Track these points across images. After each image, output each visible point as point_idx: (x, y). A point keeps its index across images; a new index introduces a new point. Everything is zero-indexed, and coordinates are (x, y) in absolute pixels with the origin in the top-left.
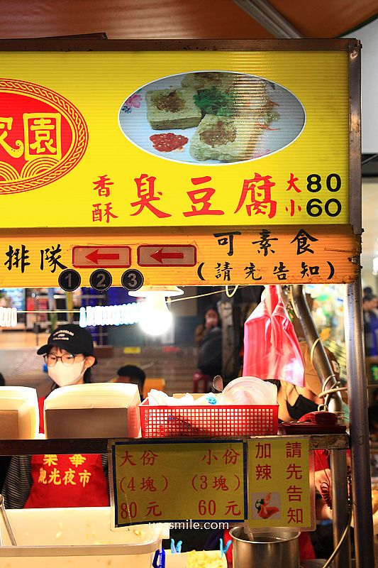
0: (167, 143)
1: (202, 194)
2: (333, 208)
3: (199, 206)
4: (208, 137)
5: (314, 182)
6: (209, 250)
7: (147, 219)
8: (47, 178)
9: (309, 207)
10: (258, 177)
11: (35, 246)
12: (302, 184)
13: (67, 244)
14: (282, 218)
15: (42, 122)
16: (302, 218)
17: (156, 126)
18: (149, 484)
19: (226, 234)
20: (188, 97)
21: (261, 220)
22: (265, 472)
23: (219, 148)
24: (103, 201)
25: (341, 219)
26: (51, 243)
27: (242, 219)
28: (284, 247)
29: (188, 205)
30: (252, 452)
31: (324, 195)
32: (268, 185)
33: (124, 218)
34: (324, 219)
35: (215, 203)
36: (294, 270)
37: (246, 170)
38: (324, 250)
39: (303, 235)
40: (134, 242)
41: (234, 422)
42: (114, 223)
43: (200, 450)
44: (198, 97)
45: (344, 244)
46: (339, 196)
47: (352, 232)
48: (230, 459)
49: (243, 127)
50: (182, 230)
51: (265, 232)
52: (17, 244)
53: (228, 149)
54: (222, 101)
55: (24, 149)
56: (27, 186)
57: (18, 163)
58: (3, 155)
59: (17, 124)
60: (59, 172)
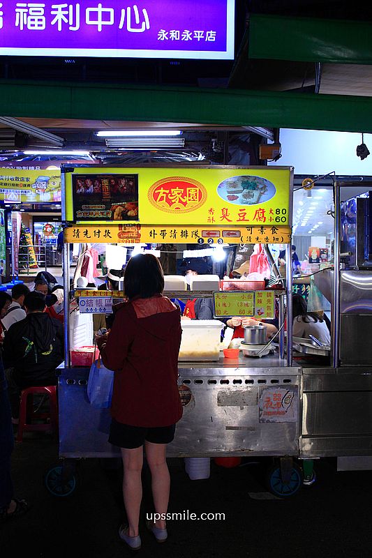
0: (232, 198)
1: (243, 215)
2: (284, 219)
3: (242, 218)
4: (245, 196)
5: (278, 211)
6: (244, 232)
7: (225, 222)
8: (194, 208)
9: (276, 219)
10: (260, 210)
11: (190, 230)
12: (274, 212)
13: (200, 229)
14: (268, 222)
15: (192, 191)
16: (274, 223)
17: (229, 192)
18: (224, 305)
19: (250, 227)
20: (240, 184)
21: (261, 223)
22: (260, 302)
23: (248, 200)
24: (211, 216)
25: (286, 223)
26: (195, 229)
27: (255, 223)
28: (268, 232)
29: (238, 218)
30: (256, 295)
31: (281, 215)
32: (263, 212)
33: (218, 222)
34: (281, 223)
35: (246, 218)
36: (271, 239)
37: (257, 206)
38: (280, 233)
39: (274, 228)
40: (221, 229)
41: (251, 285)
42: (214, 224)
43: (240, 294)
44: (242, 184)
45: (287, 231)
46: (286, 216)
47: (290, 227)
48: (249, 297)
49: (256, 193)
50: (236, 226)
51: (262, 227)
52: (184, 229)
53: (251, 200)
54: (250, 185)
55: (187, 198)
56: (188, 211)
57: (185, 204)
58: (180, 201)
59: (185, 192)
60: (198, 207)
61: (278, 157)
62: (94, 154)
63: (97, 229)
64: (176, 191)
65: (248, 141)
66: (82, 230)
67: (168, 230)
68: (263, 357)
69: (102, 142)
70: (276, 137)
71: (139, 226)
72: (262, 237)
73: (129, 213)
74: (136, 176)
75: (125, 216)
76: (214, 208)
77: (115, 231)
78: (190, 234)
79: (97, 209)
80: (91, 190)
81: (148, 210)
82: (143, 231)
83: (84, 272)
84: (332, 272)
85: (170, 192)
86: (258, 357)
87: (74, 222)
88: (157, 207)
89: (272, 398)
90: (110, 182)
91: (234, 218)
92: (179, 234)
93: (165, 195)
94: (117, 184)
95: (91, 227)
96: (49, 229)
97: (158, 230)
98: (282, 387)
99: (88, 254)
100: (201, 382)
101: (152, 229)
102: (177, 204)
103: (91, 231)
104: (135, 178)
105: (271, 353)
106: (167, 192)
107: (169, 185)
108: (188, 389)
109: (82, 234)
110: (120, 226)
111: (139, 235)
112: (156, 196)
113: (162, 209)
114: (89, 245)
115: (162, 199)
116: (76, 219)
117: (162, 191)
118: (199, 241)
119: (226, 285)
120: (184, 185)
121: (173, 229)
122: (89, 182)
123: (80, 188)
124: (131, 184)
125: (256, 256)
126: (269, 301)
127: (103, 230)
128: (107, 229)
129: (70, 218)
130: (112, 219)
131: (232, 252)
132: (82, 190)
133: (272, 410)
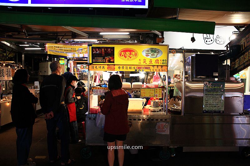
0: (147, 56)
1: (151, 61)
2: (165, 63)
3: (150, 63)
4: (152, 55)
5: (163, 60)
6: (152, 68)
7: (145, 64)
11: (132, 67)
12: (162, 61)
13: (136, 66)
14: (160, 64)
15: (133, 53)
16: (162, 64)
17: (146, 54)
18: (144, 93)
19: (154, 66)
20: (150, 51)
21: (157, 64)
22: (157, 92)
24: (140, 62)
25: (166, 65)
26: (134, 66)
27: (155, 64)
28: (160, 67)
30: (155, 90)
31: (164, 62)
32: (158, 61)
33: (142, 64)
34: (164, 65)
35: (152, 62)
36: (161, 70)
37: (156, 59)
38: (164, 68)
39: (162, 66)
40: (143, 66)
41: (153, 86)
42: (141, 64)
43: (150, 89)
44: (151, 51)
45: (166, 67)
46: (166, 62)
47: (167, 66)
48: (153, 90)
49: (156, 54)
50: (148, 65)
51: (158, 66)
52: (130, 66)
53: (154, 56)
54: (153, 51)
55: (131, 56)
56: (132, 60)
57: (131, 57)
58: (129, 56)
59: (131, 53)
60: (135, 58)
61: (163, 42)
62: (99, 41)
63: (100, 66)
64: (128, 53)
65: (153, 36)
66: (95, 66)
67: (125, 66)
68: (157, 111)
69: (101, 36)
70: (162, 35)
71: (114, 65)
72: (158, 69)
73: (111, 61)
74: (114, 48)
75: (109, 61)
76: (141, 59)
77: (106, 67)
78: (132, 68)
79: (100, 59)
80: (98, 52)
81: (118, 59)
82: (116, 67)
83: (95, 81)
84: (182, 82)
85: (126, 53)
86: (155, 112)
87: (92, 63)
88: (121, 58)
89: (160, 126)
90: (104, 50)
91: (148, 63)
92: (128, 68)
93: (124, 54)
94: (107, 50)
95: (97, 65)
96: (82, 67)
97: (121, 67)
98: (164, 122)
99: (96, 75)
100: (135, 120)
101: (119, 66)
102: (128, 58)
103: (98, 66)
104: (113, 48)
105: (160, 110)
106: (125, 53)
107: (125, 51)
108: (131, 122)
109: (94, 68)
110: (108, 65)
111: (114, 68)
112: (120, 54)
113: (123, 59)
114: (97, 71)
115: (123, 56)
116: (93, 62)
117: (123, 53)
118: (135, 71)
119: (145, 86)
120: (131, 51)
121: (126, 66)
122: (97, 49)
123: (94, 52)
124: (112, 50)
125: (155, 76)
126: (160, 91)
127: (102, 66)
128: (103, 66)
129: (91, 62)
130: (105, 62)
131: (147, 75)
132: (95, 52)
133: (160, 130)
